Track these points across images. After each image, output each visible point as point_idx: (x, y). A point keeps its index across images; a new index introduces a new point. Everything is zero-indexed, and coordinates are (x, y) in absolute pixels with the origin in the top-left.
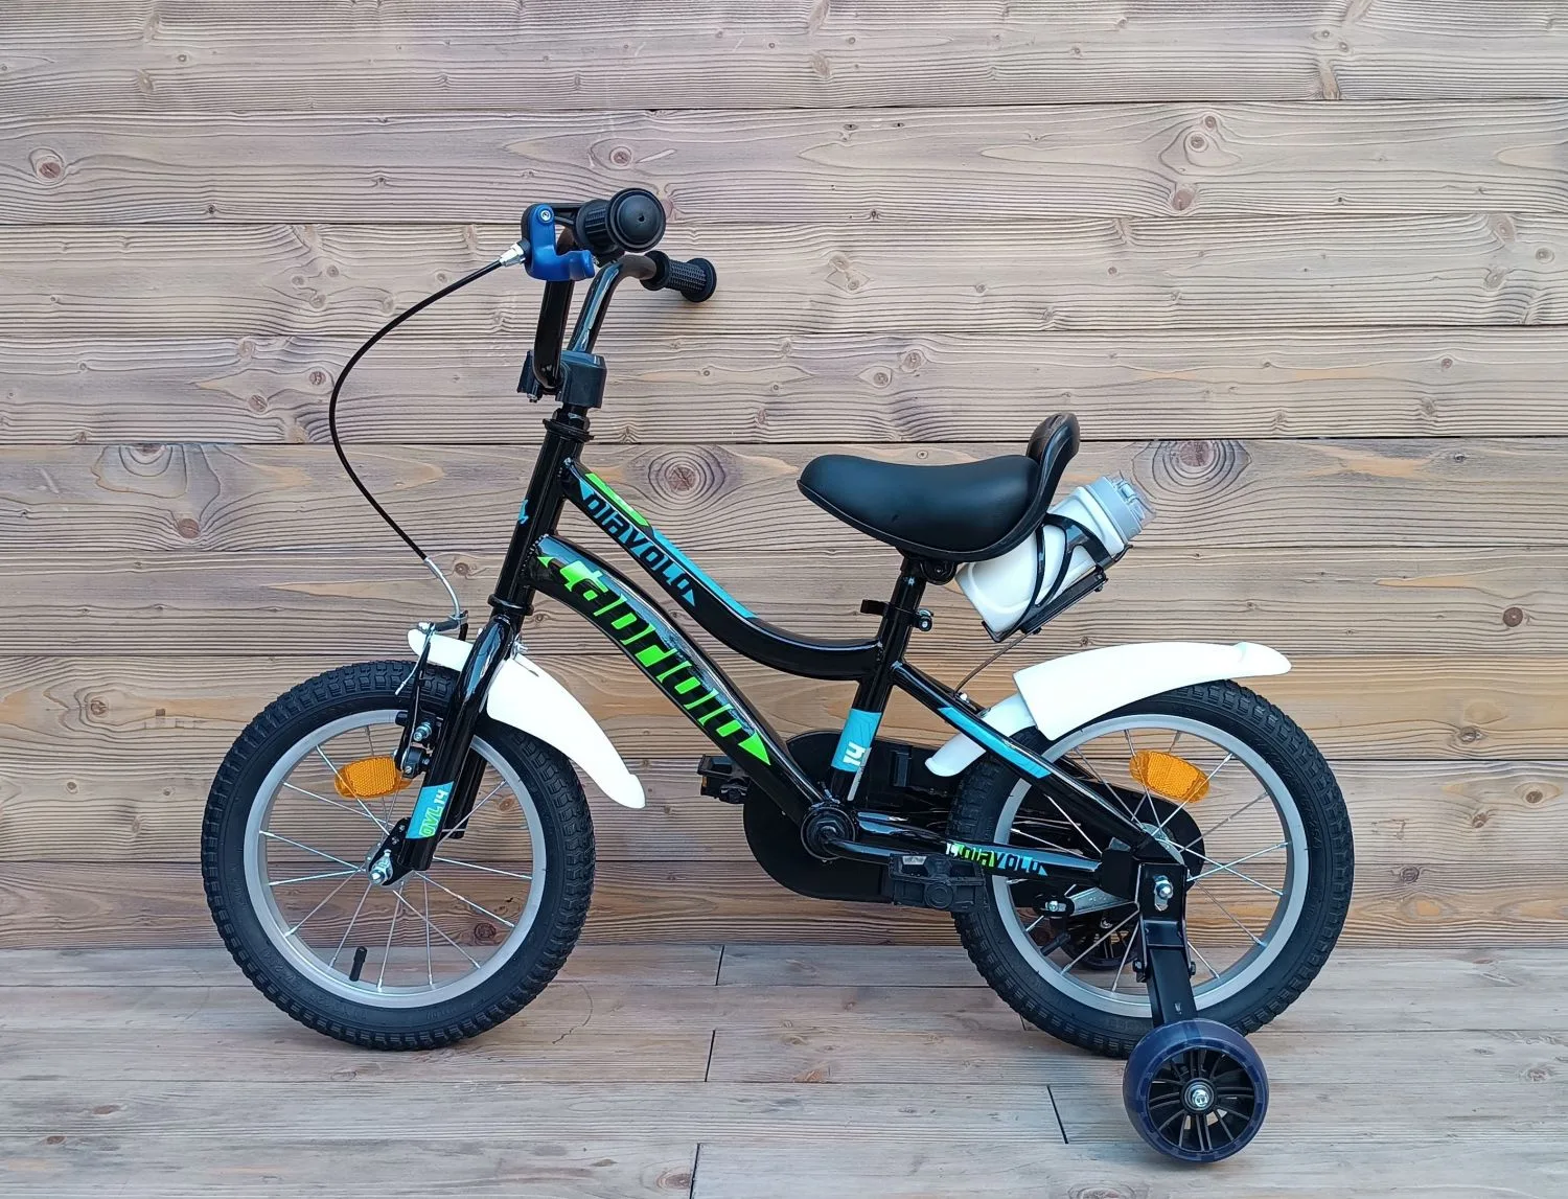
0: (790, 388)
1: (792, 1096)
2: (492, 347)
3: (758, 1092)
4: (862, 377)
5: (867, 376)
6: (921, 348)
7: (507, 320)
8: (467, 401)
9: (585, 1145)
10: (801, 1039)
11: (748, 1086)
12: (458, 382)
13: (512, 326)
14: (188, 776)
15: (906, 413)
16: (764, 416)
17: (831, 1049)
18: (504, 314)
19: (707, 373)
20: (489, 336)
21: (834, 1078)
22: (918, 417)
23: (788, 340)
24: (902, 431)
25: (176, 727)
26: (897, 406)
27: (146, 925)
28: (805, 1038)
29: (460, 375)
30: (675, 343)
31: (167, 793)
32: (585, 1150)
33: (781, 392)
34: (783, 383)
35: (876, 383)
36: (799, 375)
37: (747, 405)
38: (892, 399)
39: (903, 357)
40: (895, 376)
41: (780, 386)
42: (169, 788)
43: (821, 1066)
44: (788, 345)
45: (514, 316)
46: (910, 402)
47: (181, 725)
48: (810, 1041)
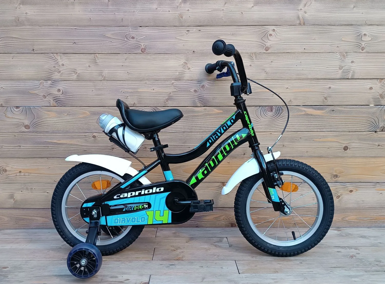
0: (173, 93)
1: (173, 263)
2: (101, 83)
3: (164, 262)
4: (191, 91)
5: (192, 90)
6: (205, 84)
7: (105, 77)
8: (95, 96)
10: (176, 250)
11: (162, 261)
12: (93, 91)
13: (106, 78)
14: (27, 187)
15: (201, 99)
16: (167, 100)
17: (183, 252)
18: (104, 75)
19: (154, 90)
20: (101, 81)
21: (183, 259)
22: (204, 100)
23: (173, 82)
24: (200, 104)
26: (199, 98)
27: (17, 223)
28: (177, 250)
29: (94, 90)
30: (146, 82)
31: (22, 191)
32: (122, 277)
33: (171, 94)
34: (172, 92)
35: (195, 92)
36: (176, 90)
37: (163, 97)
38: (198, 96)
39: (201, 86)
40: (199, 91)
41: (171, 93)
42: (22, 190)
43: (181, 256)
44: (173, 83)
45: (107, 76)
46: (202, 97)
47: (25, 175)
48: (178, 250)
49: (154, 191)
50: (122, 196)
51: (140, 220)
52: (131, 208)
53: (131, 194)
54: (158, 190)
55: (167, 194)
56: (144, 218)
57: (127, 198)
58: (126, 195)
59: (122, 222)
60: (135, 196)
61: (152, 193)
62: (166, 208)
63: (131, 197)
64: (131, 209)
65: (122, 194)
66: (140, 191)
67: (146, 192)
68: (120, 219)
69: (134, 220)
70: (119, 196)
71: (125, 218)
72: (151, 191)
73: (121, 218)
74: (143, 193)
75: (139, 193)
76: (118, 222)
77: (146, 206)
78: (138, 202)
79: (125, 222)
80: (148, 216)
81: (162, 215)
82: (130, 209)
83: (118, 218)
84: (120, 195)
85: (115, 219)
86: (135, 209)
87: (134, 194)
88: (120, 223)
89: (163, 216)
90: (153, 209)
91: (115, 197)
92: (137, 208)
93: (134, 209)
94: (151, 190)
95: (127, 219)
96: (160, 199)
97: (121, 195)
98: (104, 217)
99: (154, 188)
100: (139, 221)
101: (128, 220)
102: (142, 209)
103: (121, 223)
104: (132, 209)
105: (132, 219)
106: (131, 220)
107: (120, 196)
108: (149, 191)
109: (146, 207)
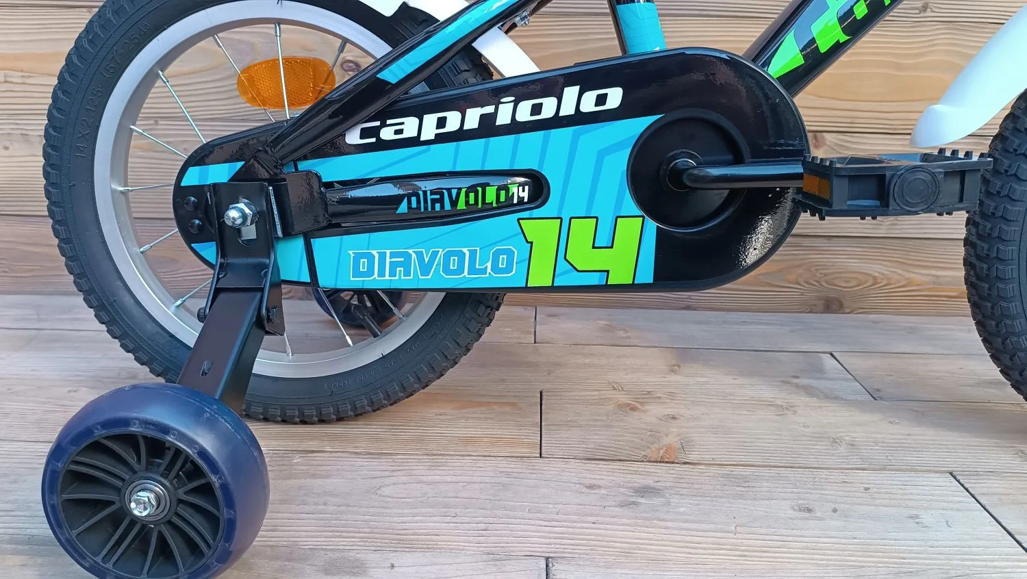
1: (649, 481)
3: (604, 474)
9: (394, 558)
10: (638, 405)
11: (590, 465)
14: (23, 132)
17: (674, 418)
25: (6, 82)
28: (642, 404)
31: (6, 148)
42: (7, 144)
43: (672, 440)
47: (10, 80)
48: (647, 407)
49: (568, 109)
50: (387, 134)
51: (489, 264)
52: (441, 201)
53: (441, 123)
54: (589, 103)
55: (640, 124)
56: (510, 253)
57: (415, 142)
58: (410, 126)
59: (392, 274)
60: (461, 135)
61: (558, 122)
62: (631, 206)
63: (440, 139)
64: (438, 206)
65: (389, 122)
66: (490, 109)
67: (524, 112)
68: (382, 257)
69: (453, 264)
70: (375, 132)
71: (410, 251)
72: (549, 107)
73: (388, 252)
74: (504, 118)
75: (483, 117)
76: (370, 272)
77: (521, 194)
78: (478, 168)
79: (407, 273)
80: (531, 243)
81: (603, 240)
82: (433, 208)
83: (374, 252)
84: (378, 123)
85: (358, 257)
86: (461, 205)
87: (453, 120)
88: (382, 274)
89: (612, 247)
90: (560, 209)
91: (353, 138)
92: (472, 201)
93: (454, 203)
94: (553, 101)
95: (419, 255)
96: (602, 154)
97: (384, 125)
98: (299, 243)
99: (571, 93)
100: (484, 271)
101: (426, 260)
102: (500, 206)
103: (387, 277)
104: (448, 206)
105: (447, 256)
106: (438, 264)
107: (378, 129)
108: (537, 109)
109: (521, 200)
